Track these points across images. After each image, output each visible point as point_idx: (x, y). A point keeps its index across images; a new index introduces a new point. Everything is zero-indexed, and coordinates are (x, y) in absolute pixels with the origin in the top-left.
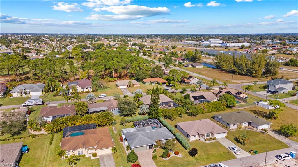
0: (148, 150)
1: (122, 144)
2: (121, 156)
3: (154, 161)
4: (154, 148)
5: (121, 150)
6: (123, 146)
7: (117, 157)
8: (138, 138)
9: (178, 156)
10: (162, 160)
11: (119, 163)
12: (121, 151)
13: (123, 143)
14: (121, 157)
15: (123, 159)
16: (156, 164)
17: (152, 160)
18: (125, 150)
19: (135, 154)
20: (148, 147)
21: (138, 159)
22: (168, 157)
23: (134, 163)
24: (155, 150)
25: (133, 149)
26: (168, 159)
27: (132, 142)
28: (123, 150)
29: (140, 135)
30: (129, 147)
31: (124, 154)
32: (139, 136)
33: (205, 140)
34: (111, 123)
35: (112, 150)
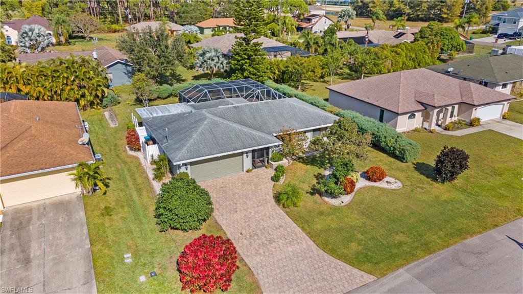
0: (247, 171)
1: (137, 158)
2: (130, 202)
3: (287, 213)
4: (275, 164)
5: (128, 178)
6: (140, 164)
7: (106, 208)
8: (203, 126)
9: (382, 184)
10: (324, 208)
11: (111, 238)
12: (130, 183)
13: (139, 155)
14: (126, 209)
15: (137, 218)
16: (303, 228)
17: (279, 210)
18: (147, 178)
19: (196, 187)
20: (248, 162)
21: (212, 210)
22: (348, 193)
23: (197, 234)
24: (280, 170)
25: (183, 170)
26: (346, 199)
27: (176, 143)
28: (139, 181)
29: (208, 115)
30: (164, 165)
31: (145, 194)
32: (205, 118)
33: (446, 129)
34: (97, 96)
35: (80, 178)
